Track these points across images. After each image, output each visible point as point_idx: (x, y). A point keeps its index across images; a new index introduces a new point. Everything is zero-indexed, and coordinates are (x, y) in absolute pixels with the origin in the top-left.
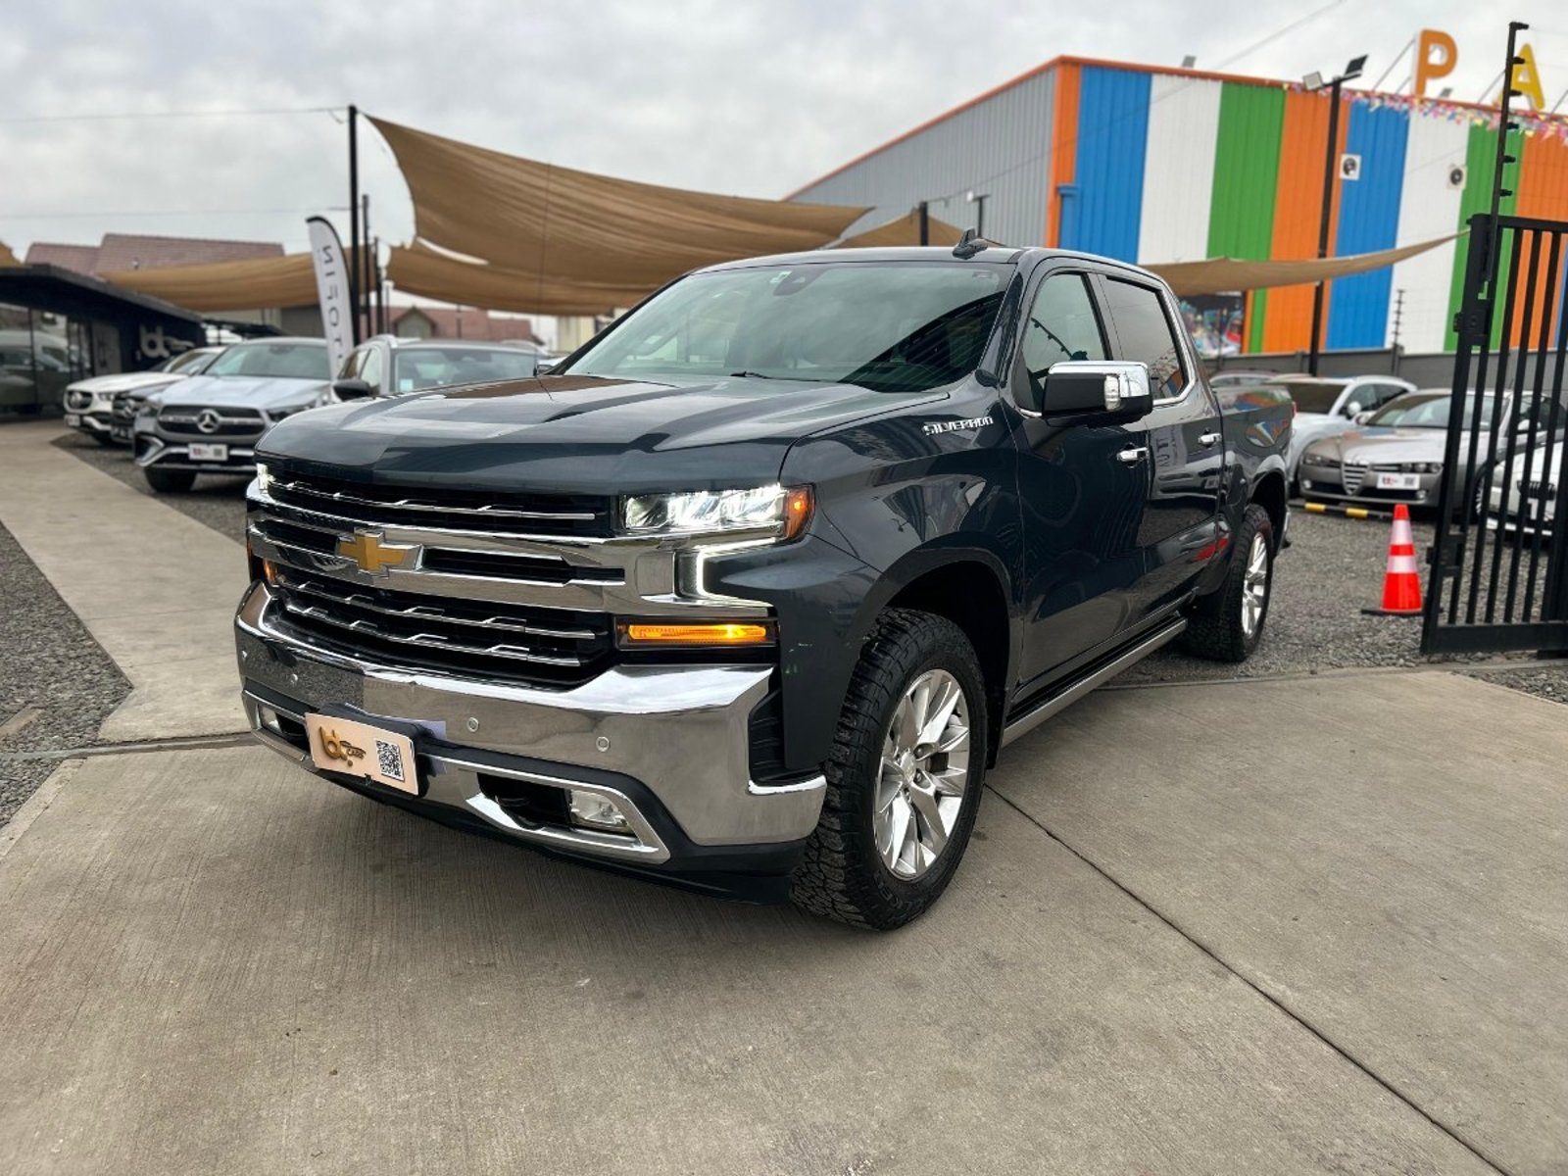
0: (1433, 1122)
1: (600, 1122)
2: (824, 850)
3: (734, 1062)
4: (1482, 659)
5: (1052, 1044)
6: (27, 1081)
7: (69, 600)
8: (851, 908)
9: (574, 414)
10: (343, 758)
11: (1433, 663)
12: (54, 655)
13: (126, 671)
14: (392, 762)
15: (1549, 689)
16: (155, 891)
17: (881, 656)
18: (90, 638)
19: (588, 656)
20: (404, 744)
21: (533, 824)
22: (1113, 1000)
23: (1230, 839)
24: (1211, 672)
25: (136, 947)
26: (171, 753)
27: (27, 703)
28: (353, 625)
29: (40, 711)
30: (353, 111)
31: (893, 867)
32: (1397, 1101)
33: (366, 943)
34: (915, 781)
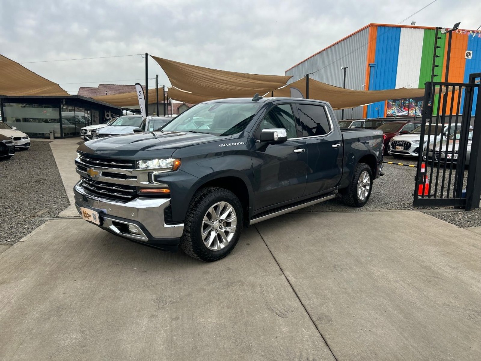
0: (302, 304)
1: (122, 292)
2: (188, 241)
3: (157, 284)
4: (437, 209)
5: (228, 285)
6: (16, 278)
7: (65, 185)
8: (196, 255)
9: (140, 141)
10: (87, 217)
11: (419, 209)
12: (56, 197)
13: (70, 201)
14: (95, 217)
15: (443, 217)
16: (55, 247)
17: (204, 198)
18: (66, 194)
19: (132, 196)
20: (97, 214)
21: (124, 233)
22: (251, 278)
23: (311, 248)
24: (350, 210)
25: (47, 257)
26: (72, 220)
27: (46, 208)
28: (92, 188)
29: (48, 210)
30: (147, 55)
31: (208, 247)
32: (298, 300)
33: (94, 259)
34: (219, 228)
